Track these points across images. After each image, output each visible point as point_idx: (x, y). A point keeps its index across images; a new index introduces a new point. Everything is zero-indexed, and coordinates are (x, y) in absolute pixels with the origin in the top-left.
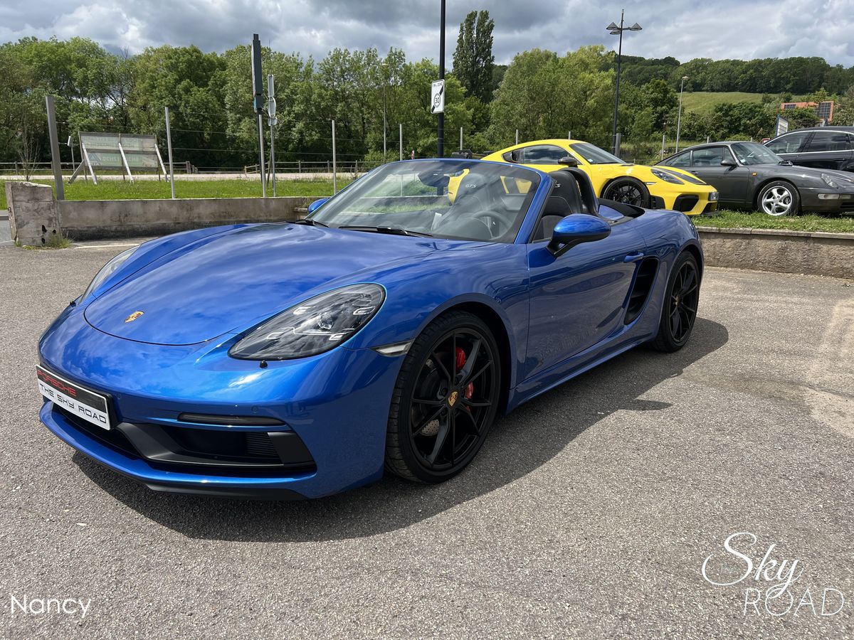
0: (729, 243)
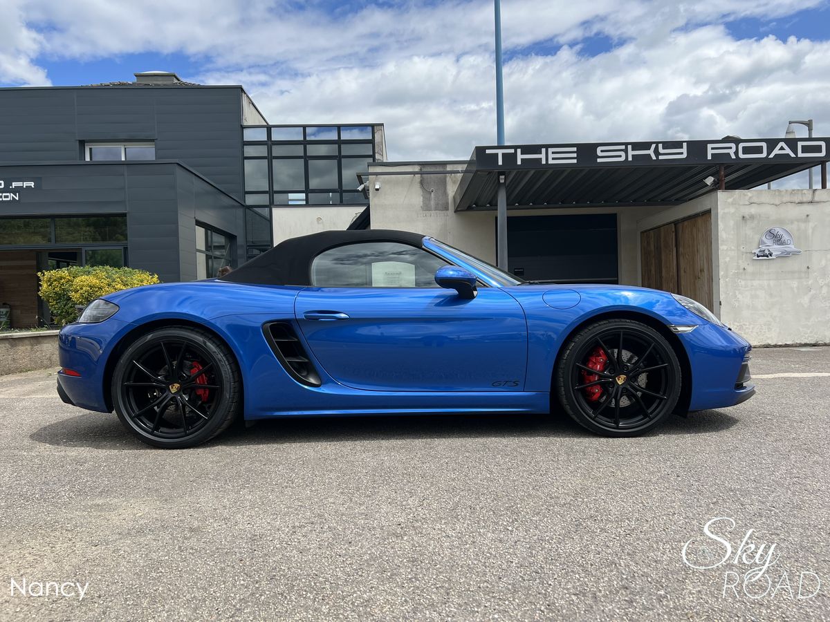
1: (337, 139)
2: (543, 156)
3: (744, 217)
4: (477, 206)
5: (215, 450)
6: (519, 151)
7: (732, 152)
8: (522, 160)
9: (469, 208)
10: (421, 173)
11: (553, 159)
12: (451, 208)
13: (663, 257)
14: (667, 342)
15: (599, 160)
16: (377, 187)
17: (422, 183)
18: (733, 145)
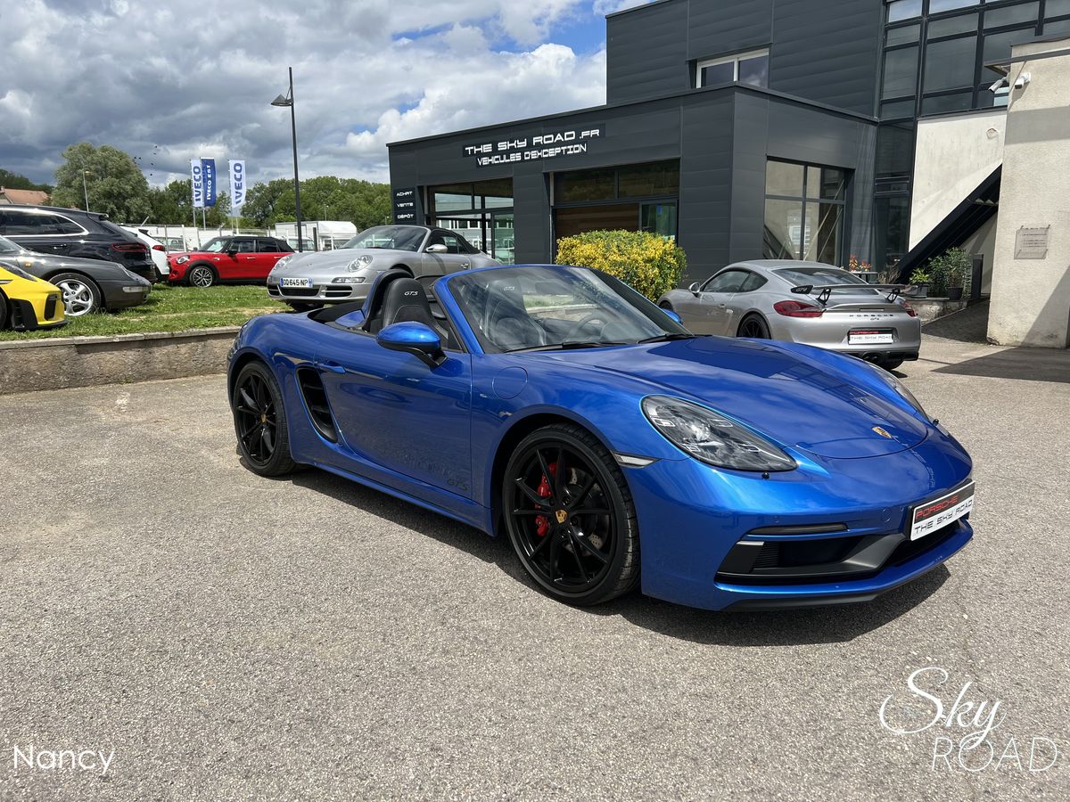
0: (184, 349)
16: (1019, 82)
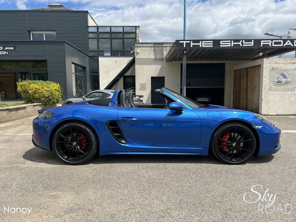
1: (122, 31)
2: (200, 44)
3: (273, 68)
4: (174, 59)
5: (89, 166)
6: (192, 42)
7: (270, 44)
8: (193, 45)
9: (172, 60)
10: (154, 47)
11: (204, 45)
12: (165, 60)
13: (242, 80)
14: (251, 132)
15: (221, 46)
16: (138, 52)
17: (154, 50)
18: (271, 41)
